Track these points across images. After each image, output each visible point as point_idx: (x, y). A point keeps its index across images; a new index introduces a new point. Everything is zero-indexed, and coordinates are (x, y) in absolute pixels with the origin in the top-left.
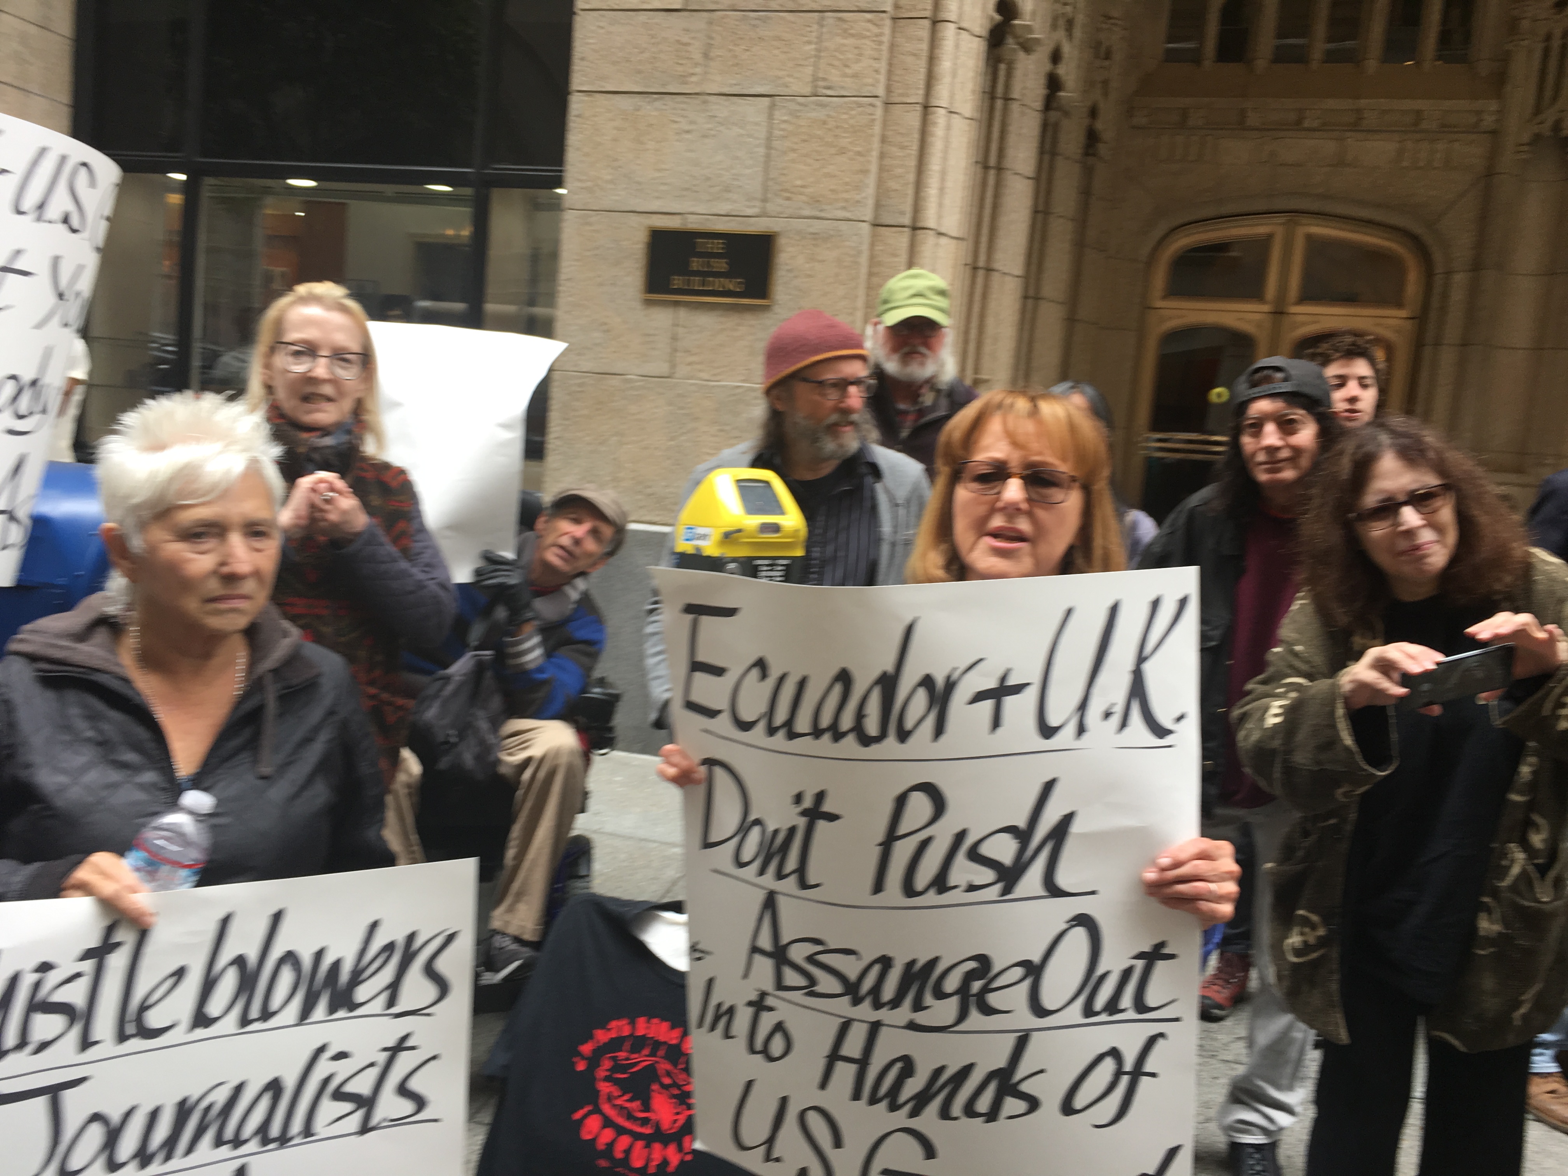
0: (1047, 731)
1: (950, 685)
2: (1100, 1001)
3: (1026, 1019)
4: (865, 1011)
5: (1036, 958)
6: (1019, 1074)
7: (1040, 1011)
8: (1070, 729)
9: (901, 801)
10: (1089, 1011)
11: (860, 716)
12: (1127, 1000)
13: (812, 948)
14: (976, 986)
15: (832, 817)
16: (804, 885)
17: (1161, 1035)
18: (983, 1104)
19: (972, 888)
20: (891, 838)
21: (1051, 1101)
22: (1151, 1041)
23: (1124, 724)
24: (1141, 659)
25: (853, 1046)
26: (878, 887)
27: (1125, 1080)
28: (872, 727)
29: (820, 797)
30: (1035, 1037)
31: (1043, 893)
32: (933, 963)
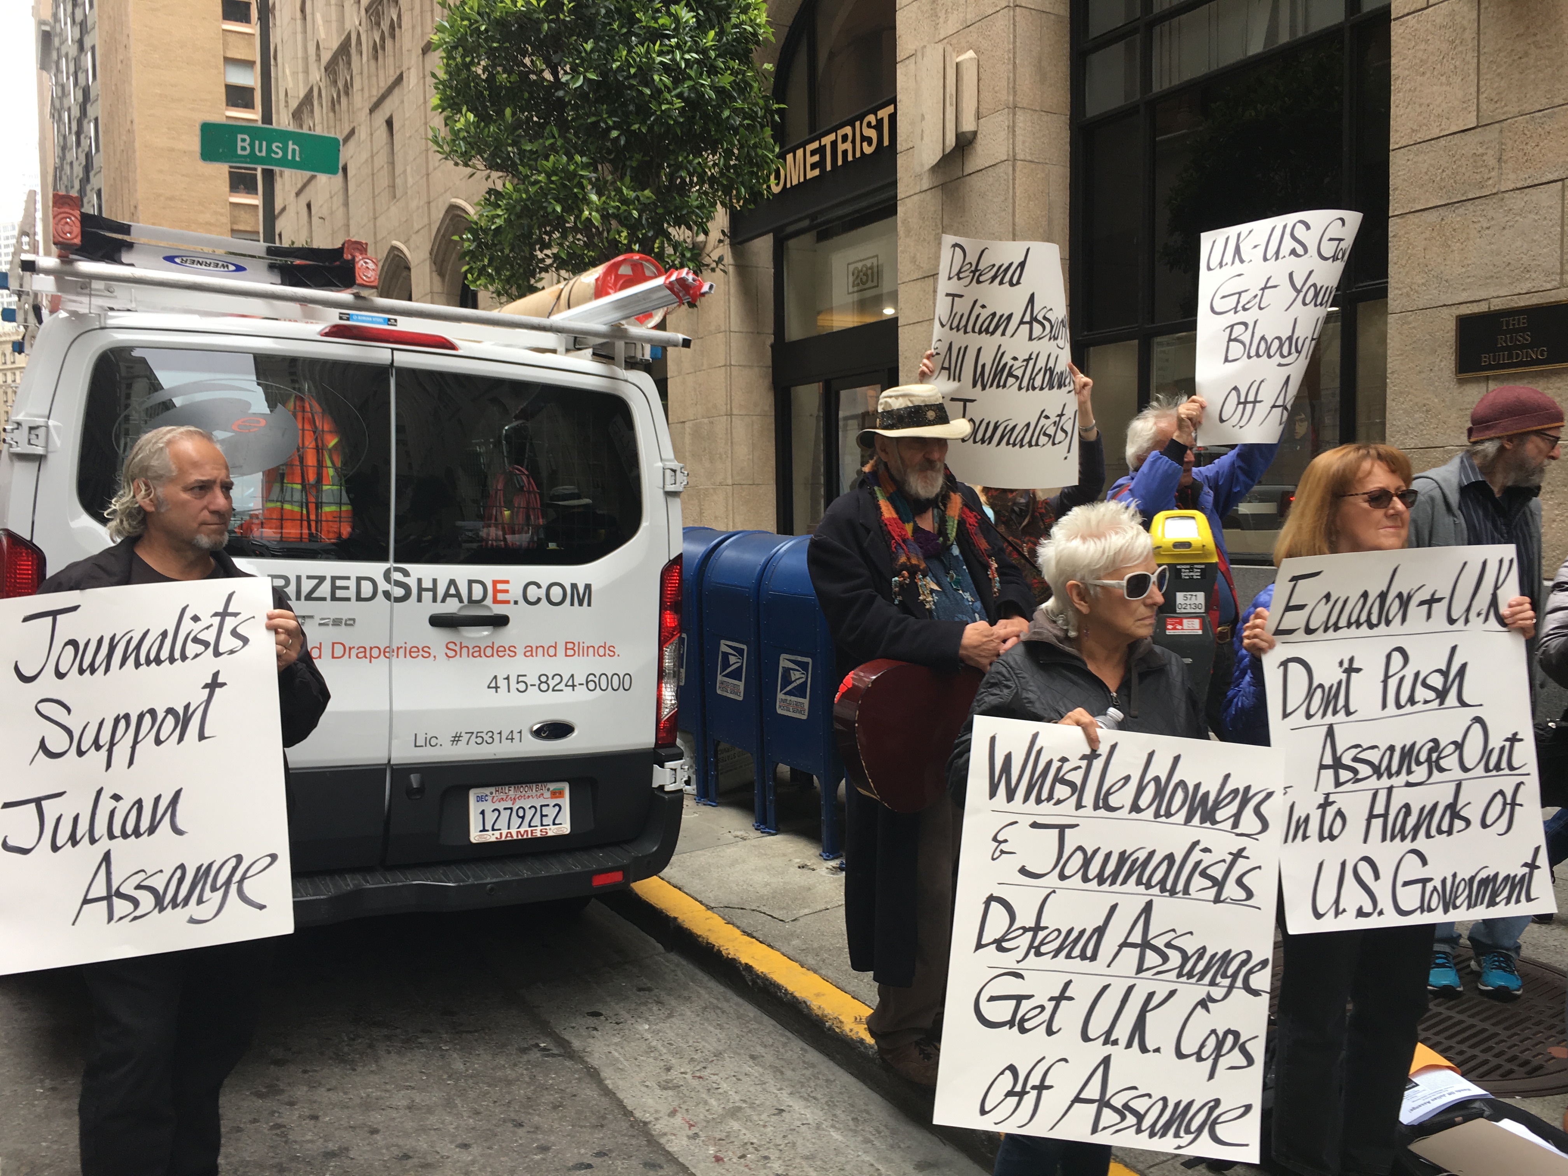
0: (1452, 621)
1: (1410, 597)
2: (1492, 765)
3: (1458, 774)
4: (1385, 782)
5: (1460, 740)
6: (1459, 807)
7: (1465, 769)
8: (1462, 620)
9: (1389, 657)
10: (1487, 770)
11: (1370, 614)
12: (1504, 764)
13: (1354, 751)
14: (1434, 756)
15: (1358, 670)
16: (1348, 713)
17: (1522, 783)
18: (1445, 827)
19: (1426, 702)
20: (1387, 677)
21: (1476, 821)
22: (1518, 786)
23: (1486, 619)
24: (1496, 588)
25: (1379, 809)
26: (1384, 706)
27: (1508, 807)
28: (1374, 620)
29: (1351, 660)
30: (1464, 783)
31: (1458, 705)
32: (1413, 745)
